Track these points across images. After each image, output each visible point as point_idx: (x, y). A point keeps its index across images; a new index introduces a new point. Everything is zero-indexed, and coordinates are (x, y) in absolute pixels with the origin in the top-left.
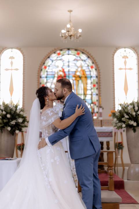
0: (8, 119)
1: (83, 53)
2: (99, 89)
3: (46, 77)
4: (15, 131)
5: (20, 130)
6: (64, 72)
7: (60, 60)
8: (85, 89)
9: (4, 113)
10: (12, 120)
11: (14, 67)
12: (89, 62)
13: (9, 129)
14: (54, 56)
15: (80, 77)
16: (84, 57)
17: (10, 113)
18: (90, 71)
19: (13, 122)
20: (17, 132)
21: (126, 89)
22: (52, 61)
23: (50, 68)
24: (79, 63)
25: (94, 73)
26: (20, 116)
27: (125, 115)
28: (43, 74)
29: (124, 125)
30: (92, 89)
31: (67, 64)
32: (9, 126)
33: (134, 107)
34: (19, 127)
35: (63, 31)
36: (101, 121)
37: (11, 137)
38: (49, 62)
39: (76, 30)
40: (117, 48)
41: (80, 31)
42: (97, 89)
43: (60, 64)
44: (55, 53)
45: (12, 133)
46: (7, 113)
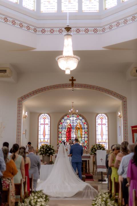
0: (48, 150)
1: (80, 116)
2: (88, 134)
3: (62, 128)
4: (50, 155)
5: (52, 155)
6: (71, 126)
7: (69, 119)
8: (81, 135)
9: (46, 148)
10: (49, 151)
11: (46, 123)
12: (84, 121)
13: (48, 154)
14: (66, 118)
15: (79, 128)
16: (80, 118)
17: (48, 148)
18: (84, 125)
19: (50, 152)
20: (51, 155)
22: (65, 120)
23: (64, 123)
25: (86, 126)
26: (52, 149)
27: (94, 149)
28: (60, 127)
29: (93, 154)
30: (85, 134)
31: (72, 122)
32: (48, 153)
33: (97, 146)
34: (51, 154)
35: (70, 111)
36: (87, 151)
38: (63, 121)
40: (97, 114)
41: (77, 111)
42: (87, 134)
44: (66, 116)
45: (49, 156)
46: (47, 148)
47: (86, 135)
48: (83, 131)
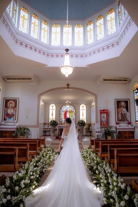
5: (57, 126)
6: (66, 110)
9: (53, 122)
11: (53, 109)
12: (73, 108)
14: (64, 106)
15: (71, 112)
16: (72, 106)
19: (55, 124)
21: (83, 115)
24: (70, 108)
25: (74, 111)
27: (79, 123)
28: (61, 111)
35: (66, 102)
37: (54, 127)
38: (62, 108)
39: (69, 102)
40: (81, 105)
41: (70, 102)
43: (65, 108)
45: (55, 126)
47: (75, 116)
48: (73, 113)
